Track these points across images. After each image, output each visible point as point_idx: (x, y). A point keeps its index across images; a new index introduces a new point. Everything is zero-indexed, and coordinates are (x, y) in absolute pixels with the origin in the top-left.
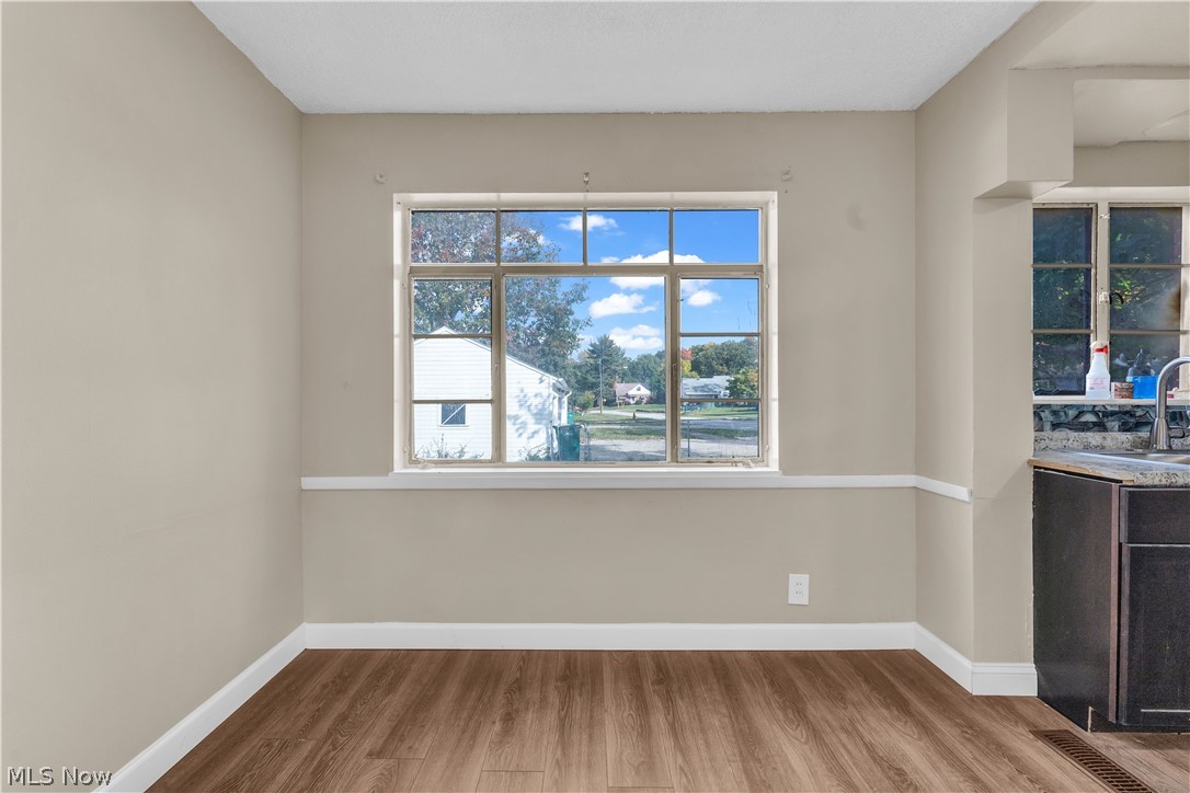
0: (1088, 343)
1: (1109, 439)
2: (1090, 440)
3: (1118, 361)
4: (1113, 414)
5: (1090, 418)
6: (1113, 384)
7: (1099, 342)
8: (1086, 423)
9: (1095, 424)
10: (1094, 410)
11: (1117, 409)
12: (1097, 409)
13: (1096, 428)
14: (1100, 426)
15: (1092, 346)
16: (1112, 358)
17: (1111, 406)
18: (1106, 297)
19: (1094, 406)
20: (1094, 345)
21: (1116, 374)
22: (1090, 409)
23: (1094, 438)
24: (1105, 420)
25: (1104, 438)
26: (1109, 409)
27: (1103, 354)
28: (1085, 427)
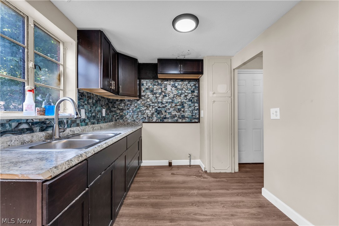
0: (24, 87)
1: (35, 136)
2: (25, 138)
3: (39, 98)
4: (37, 123)
5: (25, 126)
6: (36, 108)
7: (29, 86)
8: (22, 129)
9: (27, 129)
10: (27, 122)
11: (38, 121)
12: (28, 121)
13: (28, 132)
14: (30, 130)
15: (26, 88)
16: (36, 95)
17: (36, 119)
18: (32, 65)
19: (27, 120)
20: (27, 88)
21: (38, 103)
22: (25, 121)
23: (26, 137)
24: (33, 126)
25: (33, 136)
26: (35, 121)
27: (32, 93)
28: (22, 132)
